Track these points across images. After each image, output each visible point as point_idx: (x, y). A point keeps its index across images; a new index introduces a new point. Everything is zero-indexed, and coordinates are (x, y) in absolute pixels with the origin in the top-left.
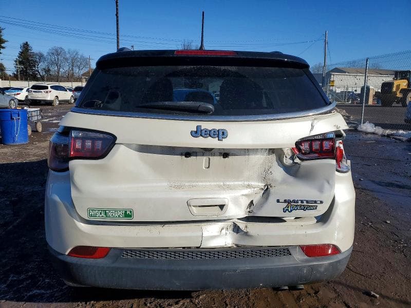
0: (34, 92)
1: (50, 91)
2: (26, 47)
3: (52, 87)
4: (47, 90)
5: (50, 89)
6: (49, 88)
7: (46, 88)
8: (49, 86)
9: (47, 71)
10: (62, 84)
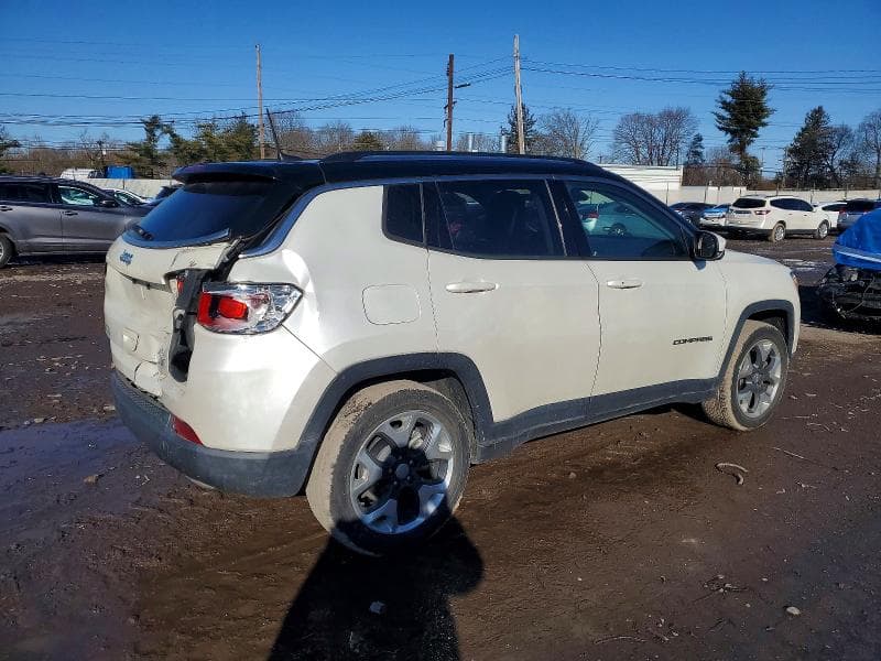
0: (737, 212)
1: (768, 212)
2: (817, 116)
3: (774, 203)
4: (760, 209)
5: (768, 206)
6: (768, 203)
7: (761, 204)
8: (768, 201)
9: (851, 165)
10: (804, 196)
